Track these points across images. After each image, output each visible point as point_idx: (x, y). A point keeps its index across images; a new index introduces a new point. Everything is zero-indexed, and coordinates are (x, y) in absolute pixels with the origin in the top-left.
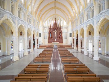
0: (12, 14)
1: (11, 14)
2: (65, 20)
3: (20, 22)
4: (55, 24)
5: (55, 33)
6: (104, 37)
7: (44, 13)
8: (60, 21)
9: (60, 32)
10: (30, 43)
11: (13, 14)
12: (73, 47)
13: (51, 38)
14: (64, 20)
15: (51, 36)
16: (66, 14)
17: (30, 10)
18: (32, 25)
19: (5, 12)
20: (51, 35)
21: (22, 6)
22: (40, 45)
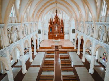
4: (56, 17)
9: (62, 27)
12: (75, 48)
13: (51, 33)
14: (66, 13)
15: (51, 31)
22: (40, 46)
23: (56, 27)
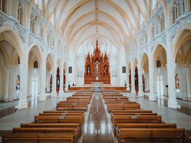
0: (19, 22)
1: (16, 23)
2: (114, 44)
3: (34, 40)
4: (97, 51)
5: (97, 67)
6: (185, 69)
7: (78, 31)
8: (105, 45)
9: (106, 65)
10: (51, 83)
11: (21, 23)
13: (89, 74)
14: (112, 43)
15: (89, 72)
16: (116, 32)
17: (53, 24)
19: (7, 17)
21: (39, 13)
22: (69, 86)
23: (97, 65)
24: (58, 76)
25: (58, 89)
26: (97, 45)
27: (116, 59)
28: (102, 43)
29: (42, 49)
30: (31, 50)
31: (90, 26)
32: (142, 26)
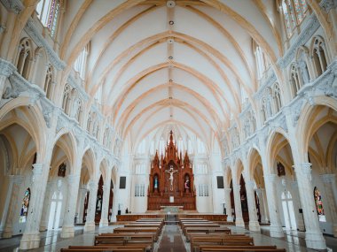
0: (45, 94)
1: (41, 96)
2: (200, 137)
3: (66, 124)
4: (171, 149)
5: (172, 178)
6: (327, 176)
7: (139, 115)
8: (184, 139)
9: (187, 174)
10: (86, 207)
11: (48, 96)
12: (230, 219)
13: (156, 191)
14: (198, 136)
15: (156, 186)
16: (203, 117)
17: (99, 101)
18: (101, 143)
19: (27, 85)
20: (158, 183)
21: (79, 84)
22: (119, 212)
23: (172, 174)
24: (100, 193)
25: (97, 219)
26: (171, 138)
27: (205, 163)
28: (180, 136)
29: (78, 141)
30: (58, 142)
31: (160, 109)
32: (246, 106)
